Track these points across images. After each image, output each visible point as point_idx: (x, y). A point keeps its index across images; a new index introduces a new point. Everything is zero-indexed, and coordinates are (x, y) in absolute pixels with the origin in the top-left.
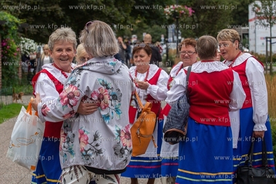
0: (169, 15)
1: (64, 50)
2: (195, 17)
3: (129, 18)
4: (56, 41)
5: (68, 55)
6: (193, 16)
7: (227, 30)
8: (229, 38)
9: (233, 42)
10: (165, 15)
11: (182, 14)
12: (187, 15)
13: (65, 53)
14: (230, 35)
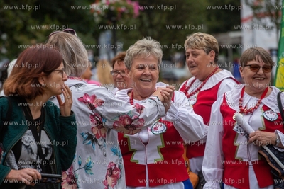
0: (99, 15)
1: (147, 68)
2: (145, 18)
3: (31, 21)
4: (137, 55)
5: (151, 75)
6: (140, 17)
7: (201, 34)
8: (202, 45)
9: (208, 53)
10: (92, 16)
11: (122, 13)
12: (131, 15)
13: (148, 72)
14: (203, 42)
